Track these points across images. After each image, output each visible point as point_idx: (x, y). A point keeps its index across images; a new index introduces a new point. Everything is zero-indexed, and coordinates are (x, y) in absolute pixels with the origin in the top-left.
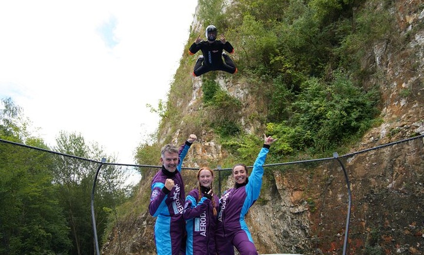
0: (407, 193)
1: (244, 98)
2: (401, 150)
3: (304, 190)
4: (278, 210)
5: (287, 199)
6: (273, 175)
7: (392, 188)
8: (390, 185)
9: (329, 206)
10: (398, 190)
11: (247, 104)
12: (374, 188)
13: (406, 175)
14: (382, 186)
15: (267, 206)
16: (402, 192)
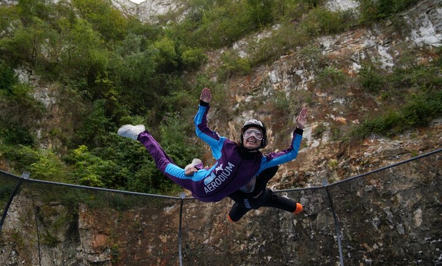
0: (223, 250)
1: (49, 106)
2: (223, 208)
3: (109, 235)
4: (70, 256)
5: (88, 242)
6: (77, 208)
7: (209, 244)
8: (207, 241)
9: (135, 258)
10: (214, 247)
11: (51, 116)
12: (191, 242)
13: (223, 233)
14: (199, 240)
15: (56, 249)
16: (219, 249)
